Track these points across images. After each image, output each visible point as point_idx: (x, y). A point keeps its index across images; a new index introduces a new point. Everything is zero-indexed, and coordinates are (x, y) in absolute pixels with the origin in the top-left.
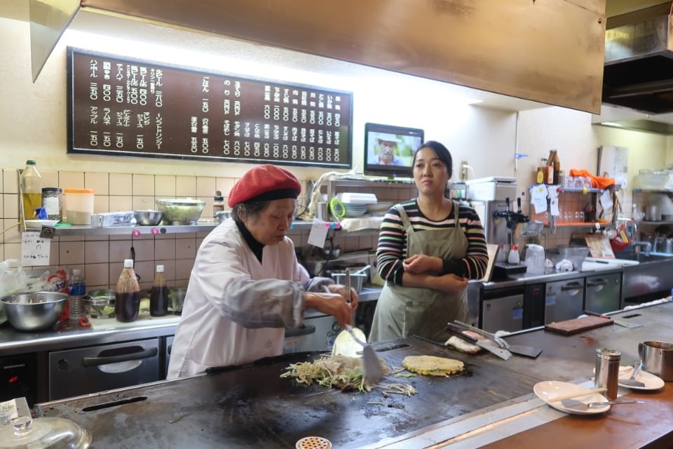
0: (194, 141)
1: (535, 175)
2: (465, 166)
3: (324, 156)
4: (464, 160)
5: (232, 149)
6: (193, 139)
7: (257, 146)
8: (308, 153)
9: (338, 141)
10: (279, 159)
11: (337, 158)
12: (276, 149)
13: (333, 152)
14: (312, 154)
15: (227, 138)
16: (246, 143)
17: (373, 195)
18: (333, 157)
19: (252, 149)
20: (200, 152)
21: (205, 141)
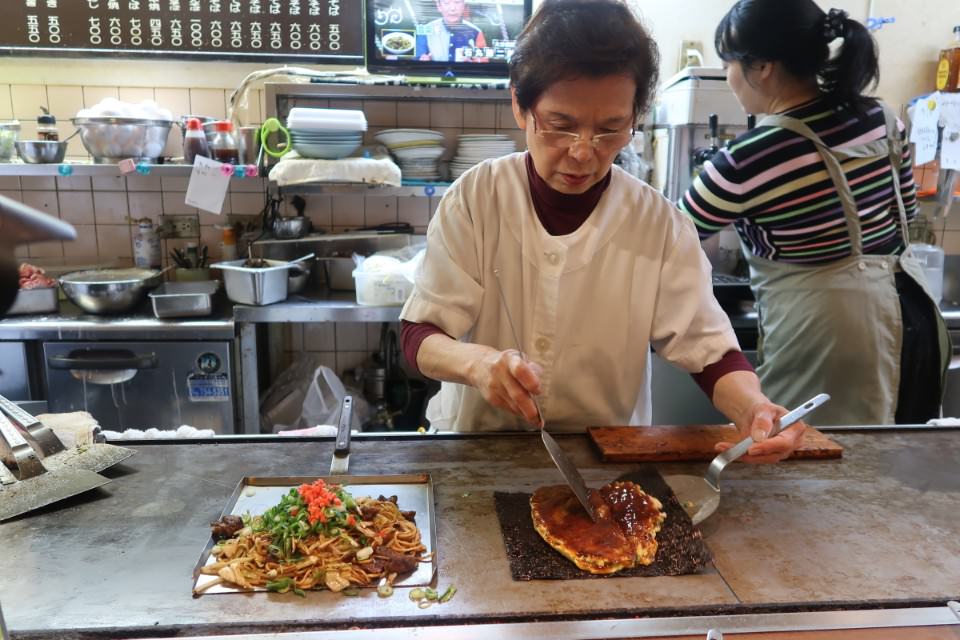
0: (33, 22)
1: (932, 69)
2: (691, 52)
3: (305, 40)
4: (690, 38)
5: (105, 34)
6: (31, 18)
7: (156, 25)
8: (266, 36)
9: (337, 8)
10: (203, 48)
11: (335, 43)
12: (196, 30)
13: (325, 32)
14: (276, 37)
15: (95, 13)
16: (133, 21)
17: (360, 114)
18: (325, 40)
19: (146, 32)
20: (45, 42)
21: (54, 21)
